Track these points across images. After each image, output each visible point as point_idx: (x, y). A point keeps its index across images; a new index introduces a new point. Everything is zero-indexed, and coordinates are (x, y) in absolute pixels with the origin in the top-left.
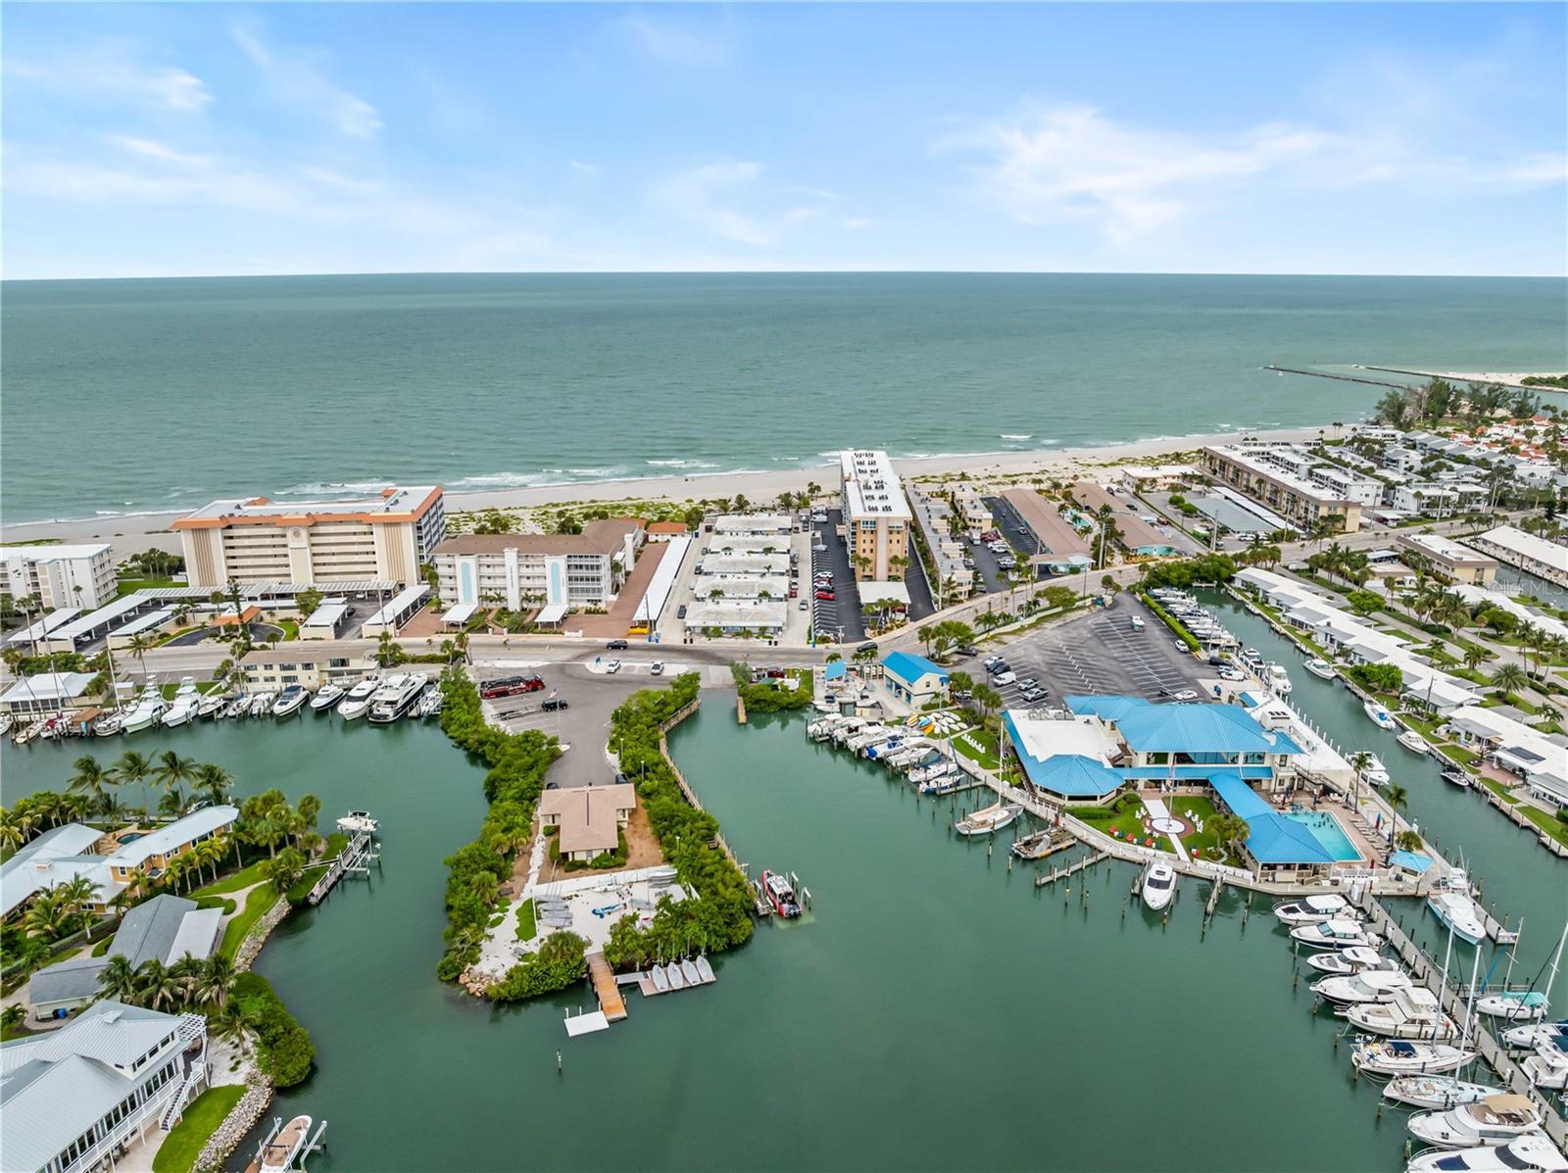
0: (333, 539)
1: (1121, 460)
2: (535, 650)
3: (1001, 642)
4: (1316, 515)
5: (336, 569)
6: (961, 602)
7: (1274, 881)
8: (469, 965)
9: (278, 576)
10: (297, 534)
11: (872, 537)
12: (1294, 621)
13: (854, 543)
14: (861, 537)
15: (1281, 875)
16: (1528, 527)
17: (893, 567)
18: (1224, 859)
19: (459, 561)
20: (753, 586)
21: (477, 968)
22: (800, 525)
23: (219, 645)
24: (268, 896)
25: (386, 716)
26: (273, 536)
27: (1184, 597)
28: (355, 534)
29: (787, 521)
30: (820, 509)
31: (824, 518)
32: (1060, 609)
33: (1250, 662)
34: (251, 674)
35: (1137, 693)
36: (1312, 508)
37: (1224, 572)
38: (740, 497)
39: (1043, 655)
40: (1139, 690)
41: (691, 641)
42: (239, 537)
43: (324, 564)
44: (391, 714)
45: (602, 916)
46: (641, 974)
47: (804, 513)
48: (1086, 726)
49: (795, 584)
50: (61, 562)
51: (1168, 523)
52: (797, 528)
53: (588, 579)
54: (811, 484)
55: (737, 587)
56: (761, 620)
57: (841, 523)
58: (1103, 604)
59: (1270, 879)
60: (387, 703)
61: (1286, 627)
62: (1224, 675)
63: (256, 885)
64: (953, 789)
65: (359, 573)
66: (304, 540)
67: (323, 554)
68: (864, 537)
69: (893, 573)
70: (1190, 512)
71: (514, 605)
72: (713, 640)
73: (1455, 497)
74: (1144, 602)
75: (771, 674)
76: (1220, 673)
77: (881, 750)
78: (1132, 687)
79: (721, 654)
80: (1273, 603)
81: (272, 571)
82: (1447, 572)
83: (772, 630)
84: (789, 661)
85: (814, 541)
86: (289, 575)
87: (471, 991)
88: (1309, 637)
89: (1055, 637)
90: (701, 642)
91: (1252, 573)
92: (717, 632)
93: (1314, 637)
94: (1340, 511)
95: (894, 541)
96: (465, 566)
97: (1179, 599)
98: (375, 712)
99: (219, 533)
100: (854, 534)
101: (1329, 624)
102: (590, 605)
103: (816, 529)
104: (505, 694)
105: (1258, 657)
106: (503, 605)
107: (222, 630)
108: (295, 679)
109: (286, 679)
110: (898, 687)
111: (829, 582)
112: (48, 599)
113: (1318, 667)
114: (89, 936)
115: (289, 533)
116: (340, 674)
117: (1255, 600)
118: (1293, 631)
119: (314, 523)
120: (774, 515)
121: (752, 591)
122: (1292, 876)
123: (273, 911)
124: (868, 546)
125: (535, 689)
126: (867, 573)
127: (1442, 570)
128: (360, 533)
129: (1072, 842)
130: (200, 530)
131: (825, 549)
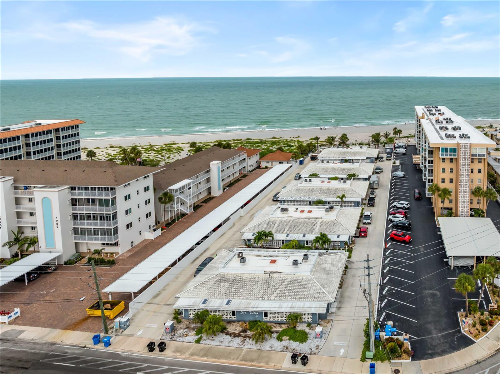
11: (453, 166)
13: (431, 171)
14: (439, 166)
17: (475, 200)
22: (385, 156)
29: (374, 152)
30: (400, 144)
31: (403, 150)
38: (344, 135)
47: (389, 147)
49: (368, 217)
52: (382, 158)
54: (396, 128)
57: (416, 154)
68: (442, 165)
69: (475, 206)
83: (310, 319)
85: (395, 168)
95: (476, 171)
100: (431, 162)
103: (397, 158)
111: (406, 215)
120: (365, 148)
124: (447, 176)
126: (447, 204)
131: (402, 176)
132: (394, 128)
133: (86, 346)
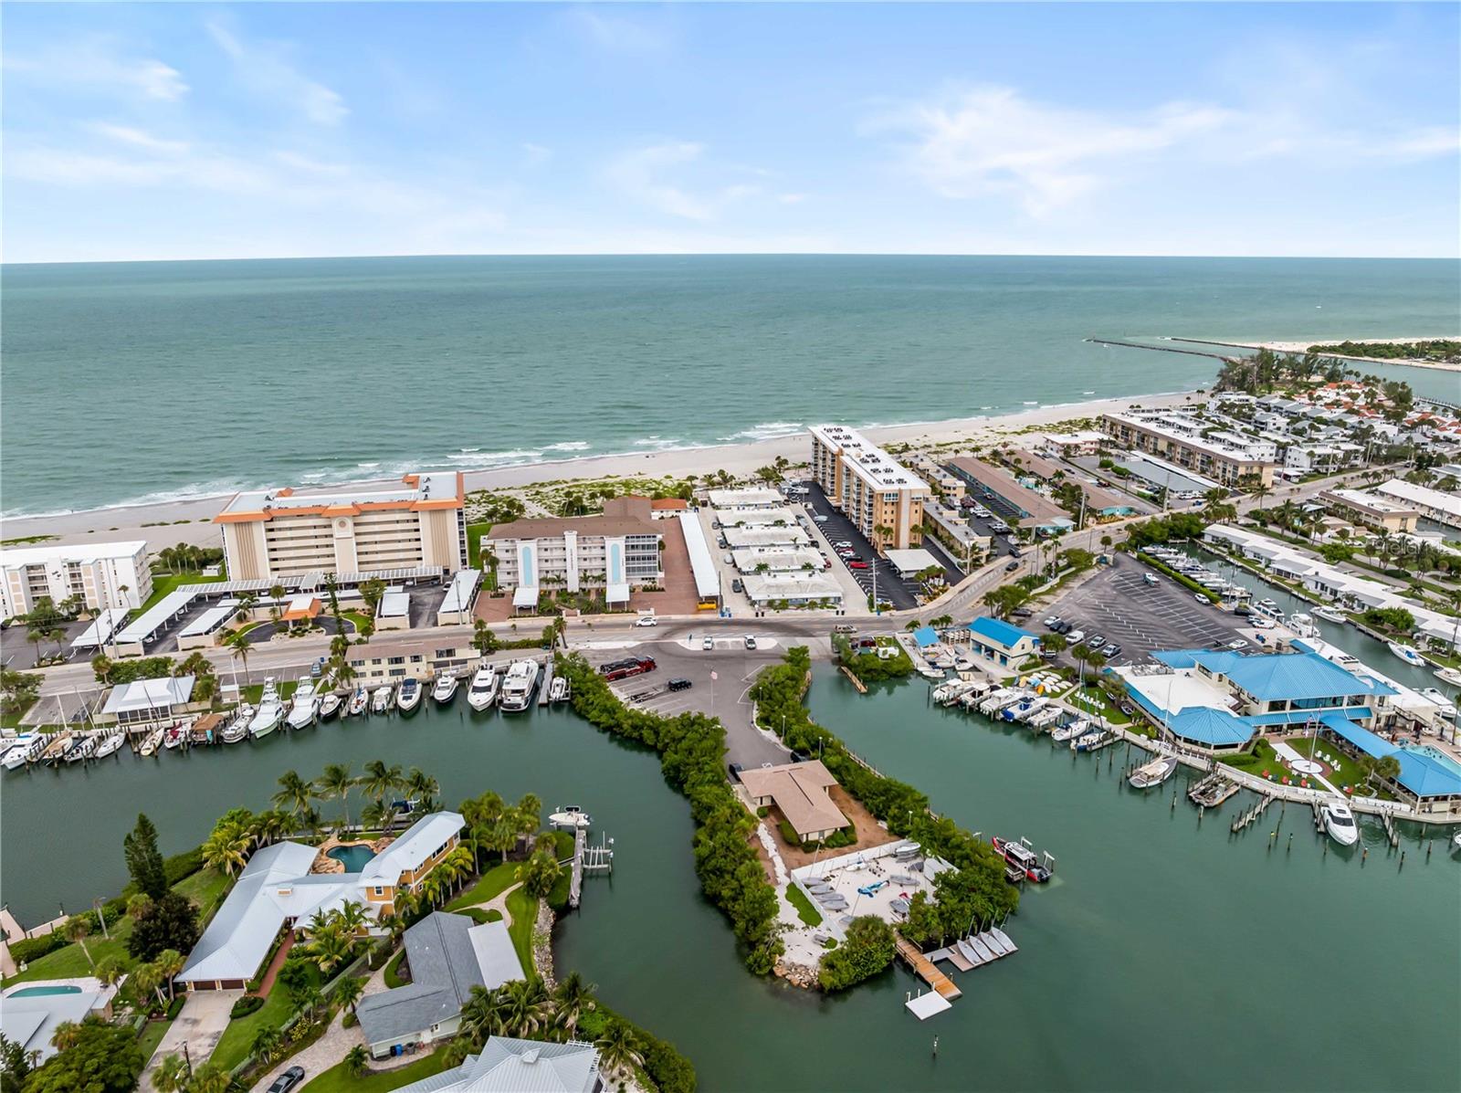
0: (376, 528)
1: (1028, 427)
2: (617, 630)
3: (1044, 603)
4: (1235, 474)
5: (379, 557)
6: (982, 566)
7: (1430, 812)
8: (778, 958)
9: (320, 566)
10: (342, 524)
12: (1280, 572)
14: (881, 508)
15: (1437, 806)
16: (1411, 479)
17: (913, 535)
18: (1375, 794)
19: (521, 545)
20: (792, 559)
21: (784, 958)
22: (788, 498)
23: (293, 640)
24: (527, 903)
25: (519, 705)
26: (315, 527)
27: (1176, 554)
28: (398, 522)
29: (774, 494)
30: (795, 481)
31: (806, 490)
32: (1073, 569)
33: (1270, 611)
34: (358, 669)
35: (1194, 644)
36: (1230, 468)
37: (1195, 530)
38: (721, 472)
39: (1089, 613)
40: (1193, 641)
41: (763, 614)
42: (280, 529)
43: (367, 553)
44: (523, 703)
45: (871, 896)
46: (945, 949)
48: (1187, 679)
50: (103, 562)
51: (1109, 485)
52: (788, 501)
53: (644, 559)
54: (778, 458)
55: (778, 560)
56: (821, 591)
58: (1107, 563)
59: (1427, 810)
60: (514, 691)
61: (1272, 577)
62: (1256, 624)
63: (507, 892)
64: (1100, 745)
65: (401, 560)
66: (349, 530)
67: (365, 543)
69: (915, 541)
70: (1122, 474)
71: (573, 585)
72: (782, 612)
73: (1341, 455)
74: (1139, 559)
75: (864, 644)
76: (1251, 622)
77: (1017, 713)
78: (1185, 639)
79: (799, 626)
80: (1250, 556)
81: (315, 561)
82: (1376, 522)
84: (866, 629)
85: (811, 513)
86: (334, 565)
87: (796, 983)
88: (1300, 585)
89: (1086, 594)
90: (771, 615)
91: (1217, 529)
92: (784, 605)
93: (1304, 587)
94: (1256, 470)
95: (913, 512)
96: (527, 550)
97: (1172, 555)
98: (506, 702)
99: (262, 527)
100: (870, 505)
101: (1317, 573)
102: (648, 584)
103: (805, 500)
104: (622, 676)
105: (1274, 606)
106: (563, 586)
107: (291, 626)
108: (402, 672)
109: (393, 673)
110: (988, 649)
111: (852, 551)
112: (92, 601)
113: (1329, 613)
114: (370, 962)
115: (335, 523)
116: (446, 664)
117: (1232, 554)
118: (1282, 581)
119: (360, 511)
120: (762, 489)
121: (793, 563)
122: (1446, 806)
123: (541, 918)
124: (889, 517)
125: (648, 670)
126: (888, 542)
127: (1372, 521)
128: (403, 521)
129: (1236, 788)
130: (243, 523)
131: (825, 520)
133: (718, 617)
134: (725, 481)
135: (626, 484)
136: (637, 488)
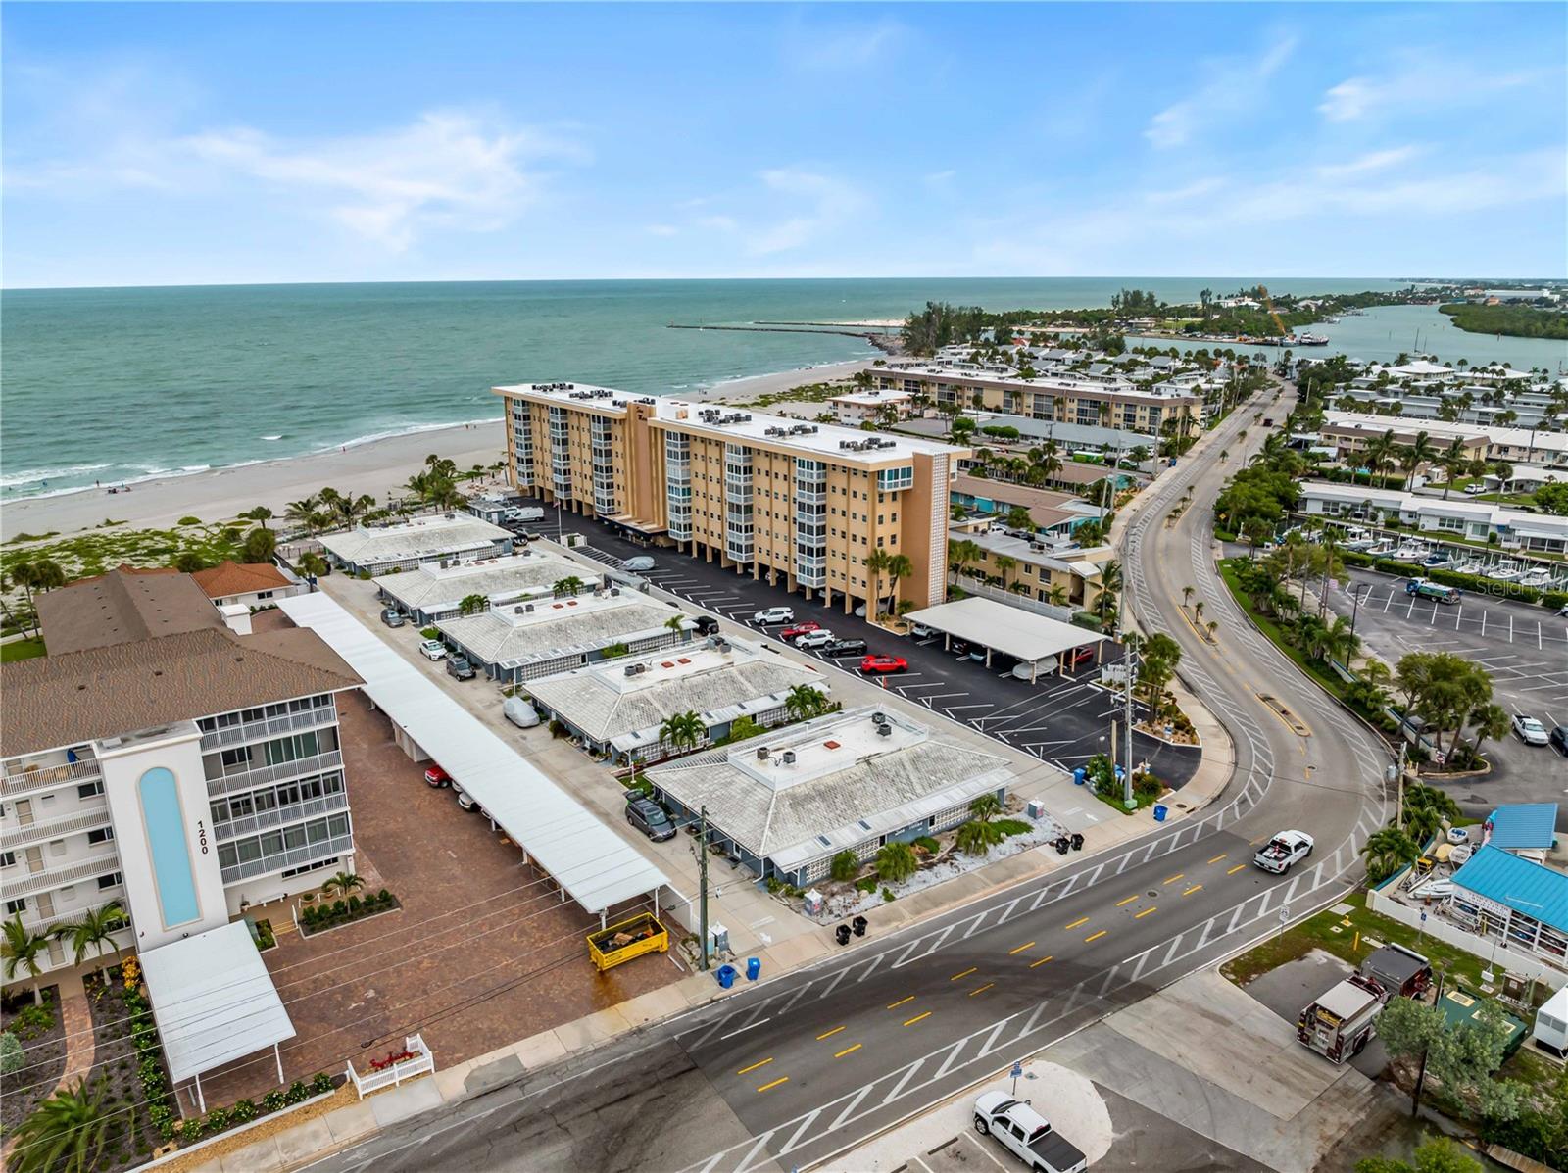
11: (896, 507)
31: (538, 512)
38: (329, 495)
53: (289, 796)
68: (880, 509)
124: (887, 530)
126: (887, 590)
131: (651, 566)
132: (427, 456)
133: (715, 998)
134: (348, 512)
135: (83, 548)
136: (115, 554)
